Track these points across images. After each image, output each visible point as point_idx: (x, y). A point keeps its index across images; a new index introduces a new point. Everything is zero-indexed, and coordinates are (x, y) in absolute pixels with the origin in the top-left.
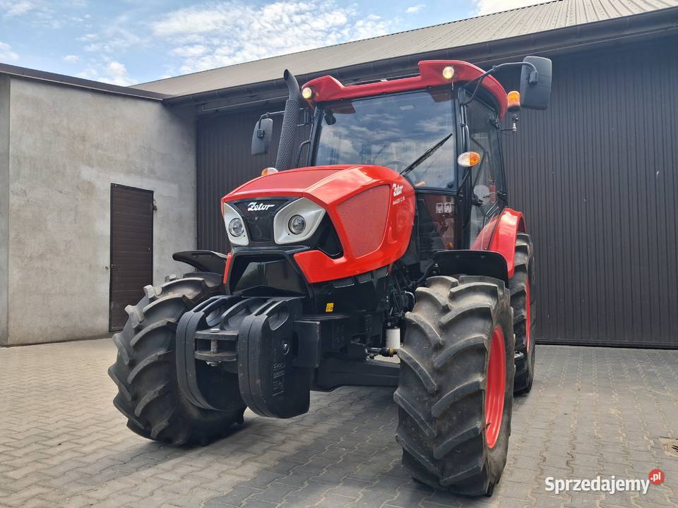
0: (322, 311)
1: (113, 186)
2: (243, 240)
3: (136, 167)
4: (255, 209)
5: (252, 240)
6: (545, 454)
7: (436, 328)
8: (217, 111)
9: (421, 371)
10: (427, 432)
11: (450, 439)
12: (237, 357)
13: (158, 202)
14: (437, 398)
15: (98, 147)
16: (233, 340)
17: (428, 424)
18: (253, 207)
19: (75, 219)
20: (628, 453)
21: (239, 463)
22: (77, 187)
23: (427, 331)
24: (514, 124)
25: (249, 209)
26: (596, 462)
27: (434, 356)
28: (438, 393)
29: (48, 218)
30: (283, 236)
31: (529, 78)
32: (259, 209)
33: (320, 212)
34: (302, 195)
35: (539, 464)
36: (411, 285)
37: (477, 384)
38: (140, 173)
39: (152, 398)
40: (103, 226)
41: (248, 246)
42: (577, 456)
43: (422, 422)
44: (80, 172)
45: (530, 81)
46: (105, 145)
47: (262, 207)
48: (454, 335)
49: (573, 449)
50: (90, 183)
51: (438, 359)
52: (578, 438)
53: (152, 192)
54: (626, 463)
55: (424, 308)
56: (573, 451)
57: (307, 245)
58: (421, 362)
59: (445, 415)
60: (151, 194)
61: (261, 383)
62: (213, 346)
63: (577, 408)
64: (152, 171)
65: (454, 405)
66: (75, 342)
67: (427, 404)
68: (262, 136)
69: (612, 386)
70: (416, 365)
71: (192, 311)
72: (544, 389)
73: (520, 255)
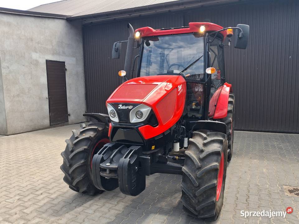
0: (150, 149)
1: (47, 61)
2: (116, 119)
3: (56, 51)
4: (122, 108)
5: (121, 120)
6: (237, 195)
7: (198, 159)
8: (92, 23)
9: (192, 178)
10: (194, 201)
11: (203, 204)
12: (118, 176)
13: (67, 67)
14: (198, 188)
15: (38, 43)
16: (116, 169)
17: (194, 198)
18: (121, 107)
19: (31, 78)
20: (270, 194)
21: (116, 203)
22: (31, 63)
23: (194, 161)
24: (229, 43)
25: (119, 108)
26: (258, 198)
27: (197, 171)
28: (199, 187)
29: (19, 78)
30: (134, 120)
31: (239, 35)
32: (123, 108)
33: (149, 109)
34: (142, 103)
35: (235, 201)
36: (184, 123)
37: (215, 184)
38: (58, 54)
39: (80, 180)
40: (44, 80)
41: (119, 122)
42: (250, 196)
43: (192, 197)
44: (32, 55)
45: (240, 37)
46: (42, 42)
47: (124, 107)
48: (205, 163)
49: (249, 192)
50: (36, 61)
51: (199, 173)
52: (251, 186)
53: (64, 62)
54: (270, 200)
55: (193, 149)
56: (248, 193)
57: (144, 123)
58: (191, 174)
59: (201, 195)
60: (64, 63)
61: (128, 186)
62: (108, 171)
63: (250, 169)
64: (64, 53)
65: (205, 192)
66: (36, 131)
67: (194, 190)
68: (117, 50)
69: (264, 156)
70: (190, 175)
71: (97, 154)
72: (237, 157)
73: (230, 105)
